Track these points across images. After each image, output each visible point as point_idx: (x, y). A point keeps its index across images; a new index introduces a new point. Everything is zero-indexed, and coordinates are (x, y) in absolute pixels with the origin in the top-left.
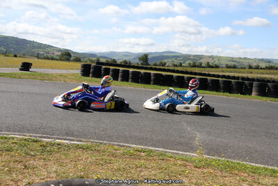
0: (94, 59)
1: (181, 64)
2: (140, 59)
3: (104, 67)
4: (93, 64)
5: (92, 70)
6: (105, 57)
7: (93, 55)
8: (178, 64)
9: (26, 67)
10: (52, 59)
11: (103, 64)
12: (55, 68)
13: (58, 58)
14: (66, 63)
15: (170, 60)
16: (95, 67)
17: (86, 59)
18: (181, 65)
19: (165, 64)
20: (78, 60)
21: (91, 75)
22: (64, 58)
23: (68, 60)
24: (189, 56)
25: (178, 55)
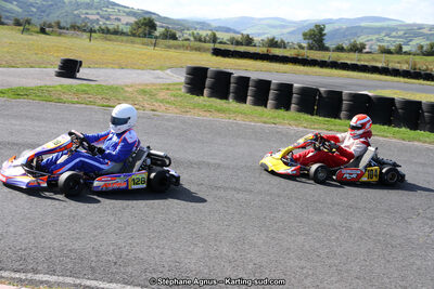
0: (203, 33)
1: (401, 48)
2: (305, 35)
6: (228, 30)
7: (203, 25)
8: (392, 48)
13: (127, 29)
15: (374, 37)
18: (399, 51)
19: (363, 46)
23: (149, 35)
24: (421, 27)
25: (392, 24)
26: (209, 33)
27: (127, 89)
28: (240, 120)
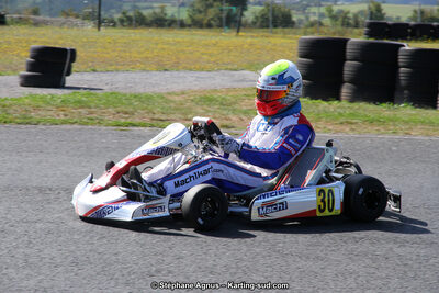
3: (409, 46)
4: (357, 38)
5: (349, 67)
9: (50, 67)
10: (161, 22)
11: (402, 31)
12: (176, 66)
13: (184, 15)
14: (227, 38)
16: (365, 50)
17: (315, 13)
20: (278, 20)
21: (346, 90)
22: (212, 12)
23: (232, 22)
26: (364, 7)
27: (170, 97)
28: (418, 134)
